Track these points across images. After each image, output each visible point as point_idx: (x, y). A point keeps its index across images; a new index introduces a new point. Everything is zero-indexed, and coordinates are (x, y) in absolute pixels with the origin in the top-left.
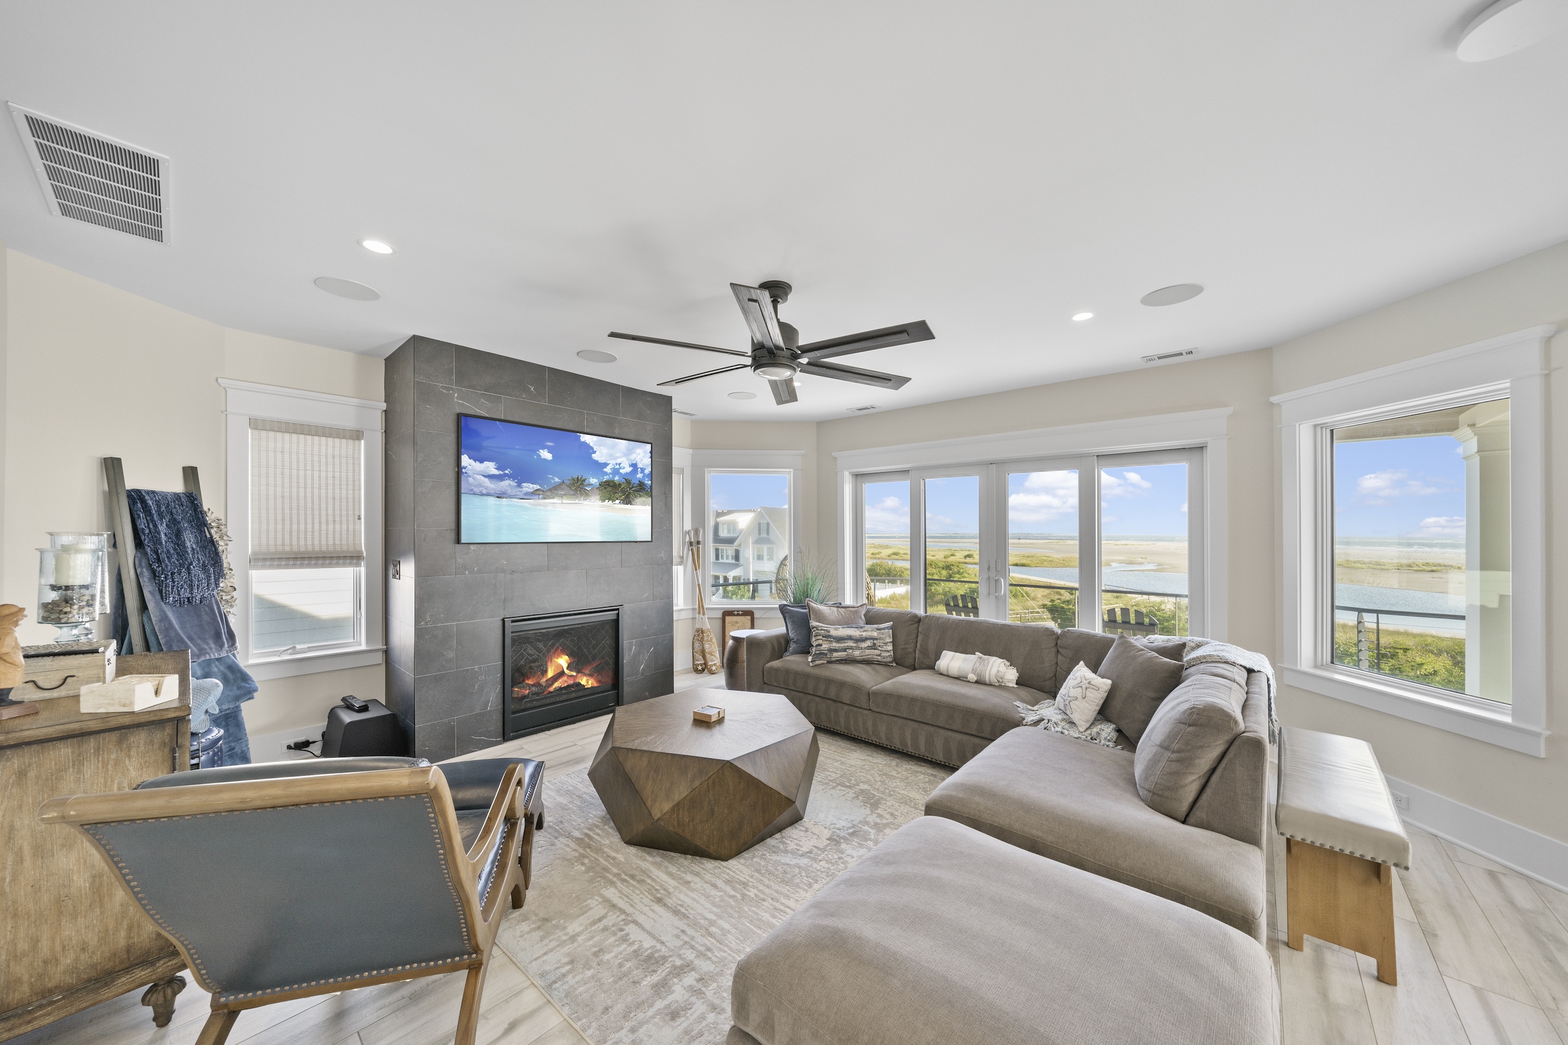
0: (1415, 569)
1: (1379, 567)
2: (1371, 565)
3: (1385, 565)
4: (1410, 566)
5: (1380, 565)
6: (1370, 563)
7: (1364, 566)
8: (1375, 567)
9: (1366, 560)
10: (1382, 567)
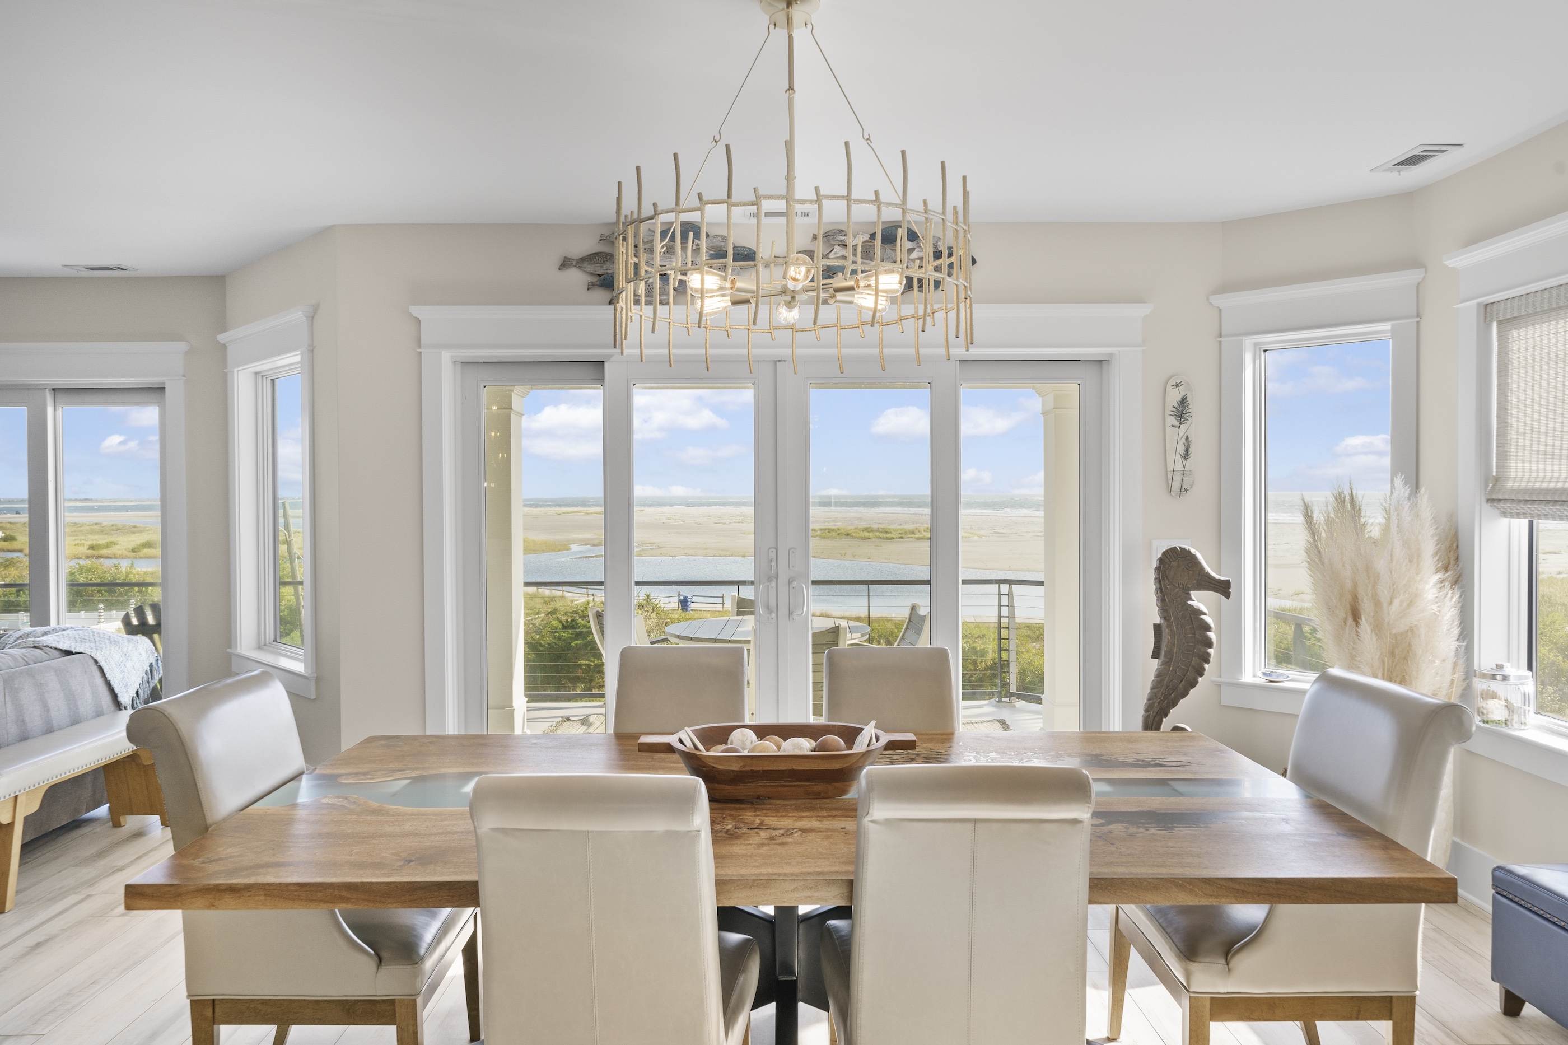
0: (916, 536)
1: (885, 535)
2: (877, 534)
3: (891, 533)
4: (913, 533)
5: (887, 532)
6: (878, 531)
7: (871, 535)
8: (881, 535)
9: (875, 526)
10: (889, 535)
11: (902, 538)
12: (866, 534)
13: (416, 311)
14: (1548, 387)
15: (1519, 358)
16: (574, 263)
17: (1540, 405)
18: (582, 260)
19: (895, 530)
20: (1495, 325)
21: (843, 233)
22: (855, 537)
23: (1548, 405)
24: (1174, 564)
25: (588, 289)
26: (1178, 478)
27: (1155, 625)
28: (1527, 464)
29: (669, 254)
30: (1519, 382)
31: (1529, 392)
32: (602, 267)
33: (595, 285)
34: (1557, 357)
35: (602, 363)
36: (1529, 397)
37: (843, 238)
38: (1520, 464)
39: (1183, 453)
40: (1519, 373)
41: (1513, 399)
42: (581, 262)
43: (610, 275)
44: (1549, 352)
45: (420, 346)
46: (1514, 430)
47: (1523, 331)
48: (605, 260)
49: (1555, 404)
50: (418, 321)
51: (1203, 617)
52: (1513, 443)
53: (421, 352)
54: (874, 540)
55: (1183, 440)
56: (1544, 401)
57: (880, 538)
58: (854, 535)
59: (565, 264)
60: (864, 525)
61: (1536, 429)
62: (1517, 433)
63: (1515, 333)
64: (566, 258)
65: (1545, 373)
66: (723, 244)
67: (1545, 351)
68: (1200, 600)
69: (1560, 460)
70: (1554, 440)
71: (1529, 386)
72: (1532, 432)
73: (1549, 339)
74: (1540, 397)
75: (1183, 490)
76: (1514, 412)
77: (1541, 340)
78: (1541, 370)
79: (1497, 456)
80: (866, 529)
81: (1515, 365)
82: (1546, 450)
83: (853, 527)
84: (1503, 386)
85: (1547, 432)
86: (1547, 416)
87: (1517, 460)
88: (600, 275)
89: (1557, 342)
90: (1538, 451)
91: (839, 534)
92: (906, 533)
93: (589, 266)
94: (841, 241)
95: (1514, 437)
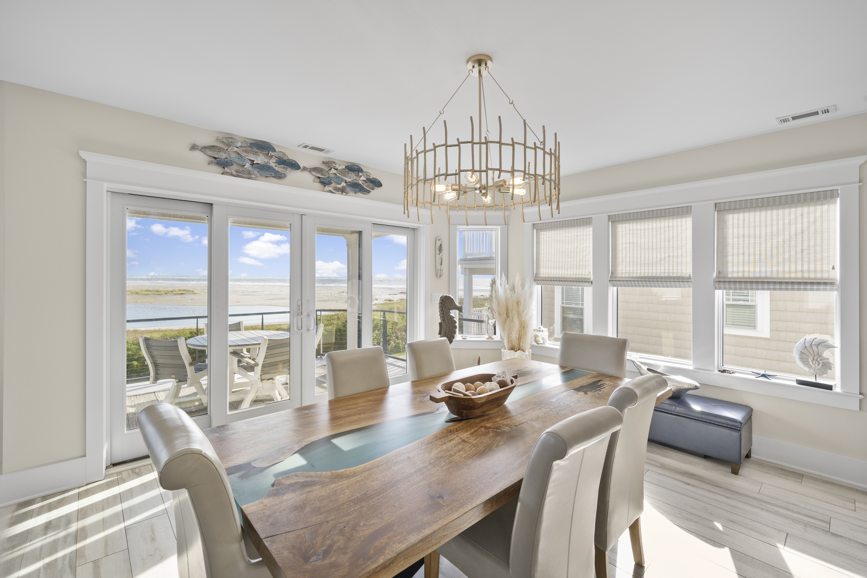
11: (167, 294)
12: (147, 293)
13: (84, 154)
14: (554, 249)
15: (544, 240)
16: (200, 148)
17: (551, 254)
18: (205, 148)
19: (163, 291)
20: (535, 230)
21: (335, 164)
22: (141, 294)
23: (554, 254)
24: (447, 301)
25: (209, 164)
26: (439, 272)
27: (439, 323)
28: (547, 270)
29: (256, 155)
30: (544, 247)
31: (548, 250)
32: (218, 154)
33: (213, 163)
34: (557, 241)
35: (211, 204)
36: (548, 251)
37: (335, 165)
38: (545, 270)
39: (440, 263)
40: (544, 244)
41: (542, 252)
42: (204, 149)
43: (223, 159)
44: (554, 239)
45: (85, 177)
46: (542, 260)
47: (545, 233)
48: (220, 150)
49: (557, 254)
50: (85, 162)
51: (454, 319)
52: (542, 264)
53: (86, 182)
54: (151, 295)
55: (441, 259)
56: (553, 253)
57: (155, 294)
58: (140, 293)
59: (194, 147)
60: (145, 289)
61: (550, 260)
62: (543, 261)
63: (542, 233)
64: (194, 144)
65: (553, 245)
66: (283, 156)
67: (553, 239)
68: (454, 313)
69: (559, 269)
70: (557, 264)
71: (547, 248)
72: (549, 261)
73: (554, 235)
74: (551, 252)
75: (441, 276)
76: (542, 255)
77: (552, 236)
78: (552, 244)
79: (536, 268)
80: (147, 291)
81: (542, 242)
82: (557, 266)
83: (139, 290)
84: (538, 247)
85: (554, 261)
86: (554, 257)
87: (543, 269)
88: (215, 158)
89: (557, 236)
90: (551, 266)
91: (131, 293)
92: (168, 292)
93: (209, 152)
94: (334, 166)
95: (542, 262)
